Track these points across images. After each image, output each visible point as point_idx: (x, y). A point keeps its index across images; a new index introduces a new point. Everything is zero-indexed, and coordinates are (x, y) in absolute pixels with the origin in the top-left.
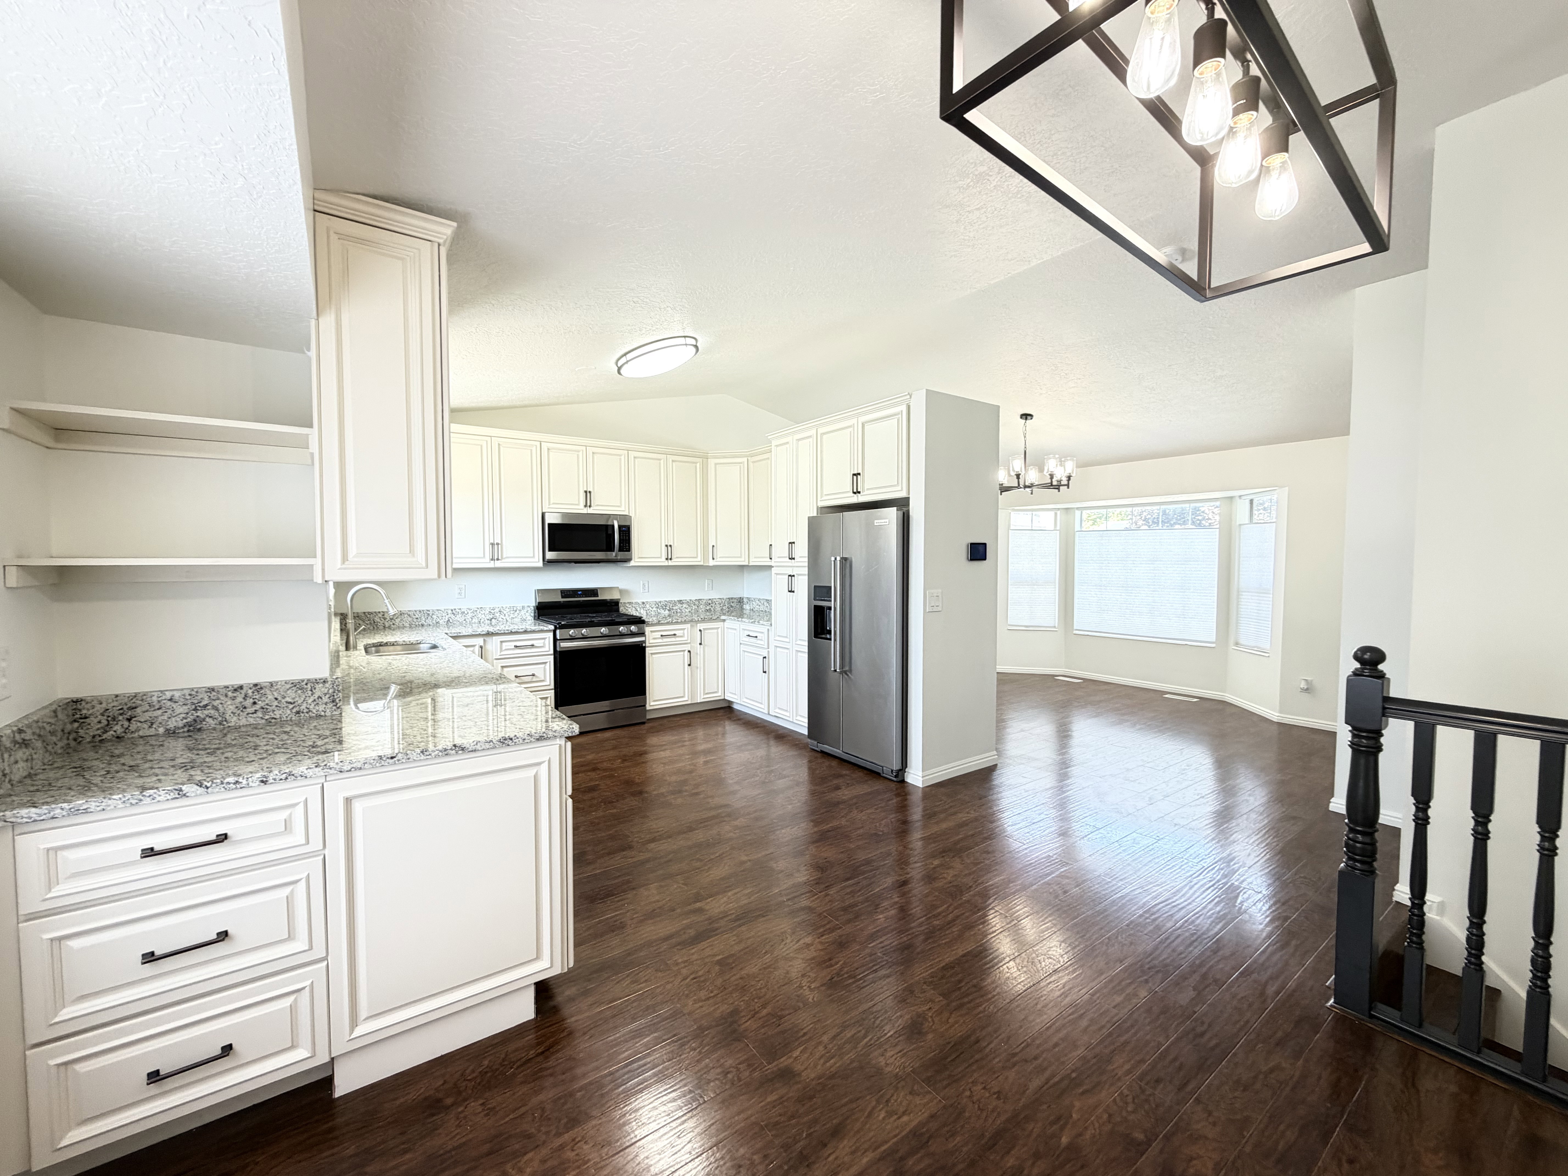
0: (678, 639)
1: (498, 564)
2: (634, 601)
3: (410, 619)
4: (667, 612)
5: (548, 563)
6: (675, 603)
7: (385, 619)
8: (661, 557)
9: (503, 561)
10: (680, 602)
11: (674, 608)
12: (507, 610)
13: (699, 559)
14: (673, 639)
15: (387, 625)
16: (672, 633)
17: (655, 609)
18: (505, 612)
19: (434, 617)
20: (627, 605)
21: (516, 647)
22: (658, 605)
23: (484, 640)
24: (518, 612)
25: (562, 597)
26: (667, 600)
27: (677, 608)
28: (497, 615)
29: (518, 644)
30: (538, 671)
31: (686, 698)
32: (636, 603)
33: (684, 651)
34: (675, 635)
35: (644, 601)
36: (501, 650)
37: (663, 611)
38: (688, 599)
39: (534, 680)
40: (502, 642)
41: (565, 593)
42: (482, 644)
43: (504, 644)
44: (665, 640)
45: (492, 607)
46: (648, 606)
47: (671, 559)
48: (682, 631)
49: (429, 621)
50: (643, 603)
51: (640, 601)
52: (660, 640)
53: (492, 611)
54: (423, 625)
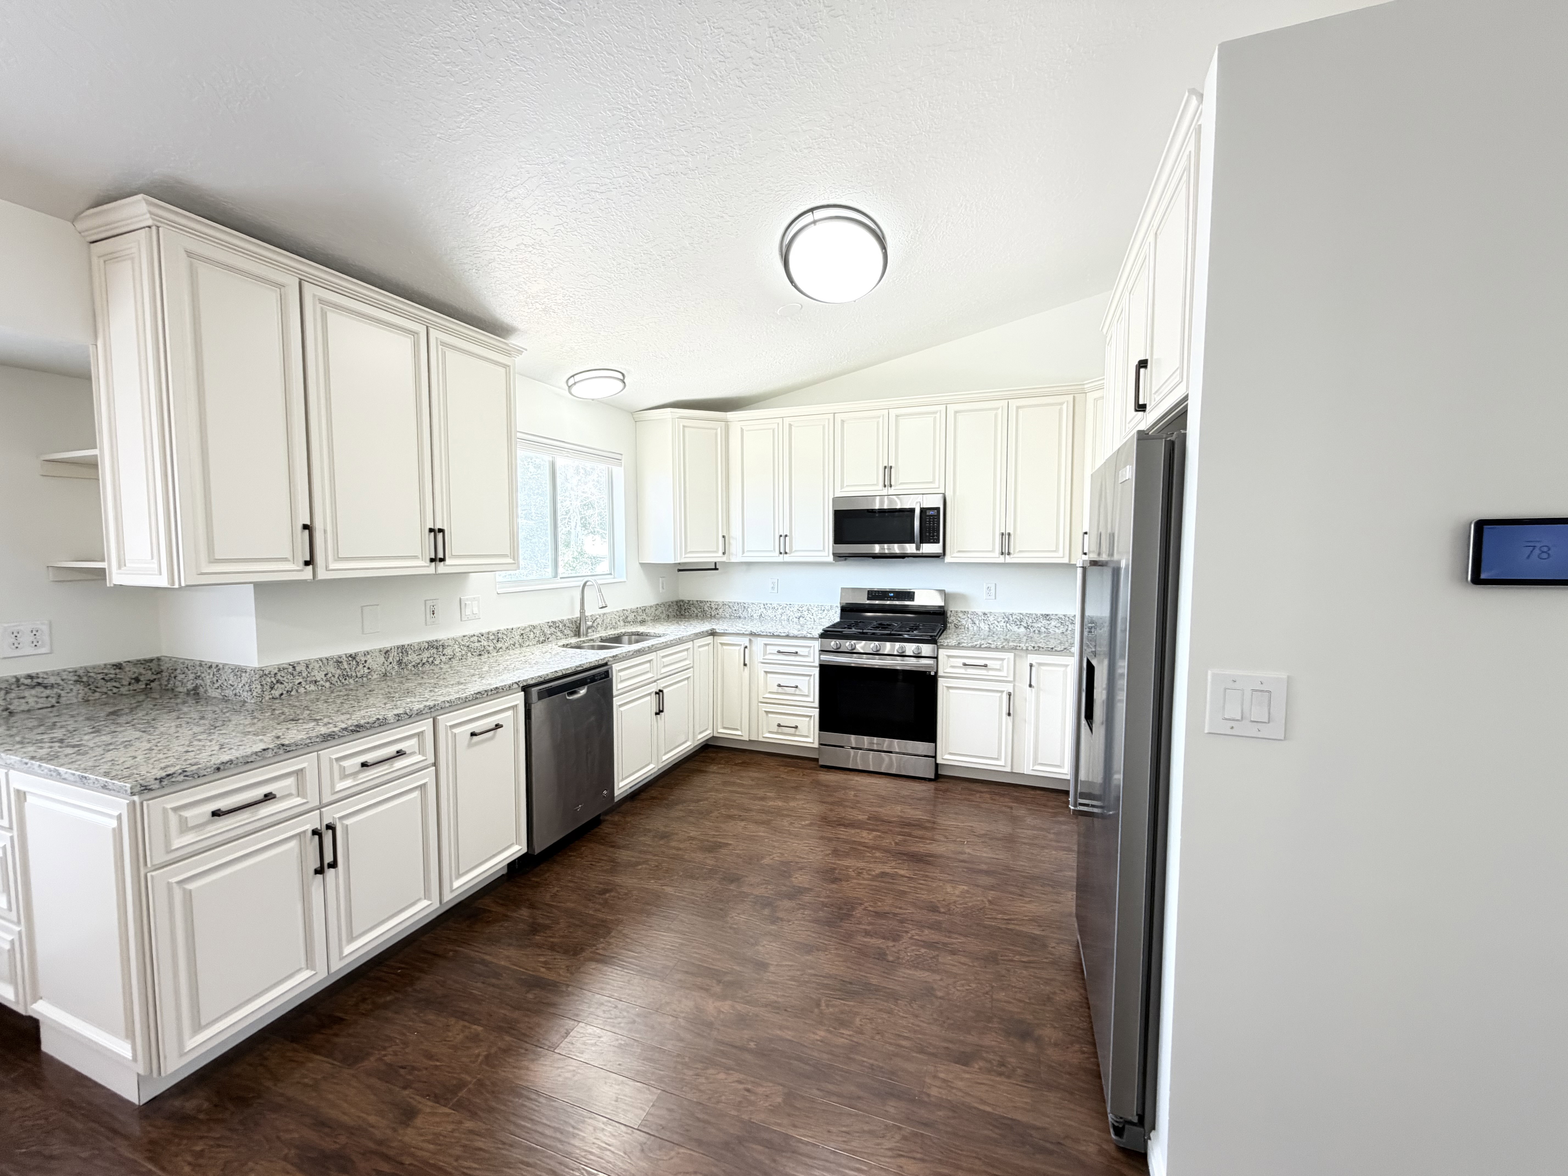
0: (991, 673)
1: (787, 558)
2: (970, 610)
3: (730, 610)
4: (1022, 630)
5: (838, 556)
6: (1037, 618)
7: (712, 608)
8: (993, 551)
9: (792, 555)
10: (1046, 616)
11: (1035, 625)
12: (815, 608)
13: (1060, 554)
14: (983, 672)
15: (713, 614)
16: (982, 662)
17: (1002, 624)
18: (813, 611)
19: (749, 610)
20: (961, 615)
21: (779, 652)
22: (1007, 618)
23: (750, 640)
24: (826, 611)
25: (869, 599)
26: (1024, 612)
27: (1039, 625)
28: (806, 613)
29: (782, 649)
30: (802, 682)
31: (1002, 763)
32: (973, 613)
33: (1002, 692)
34: (986, 666)
35: (986, 611)
36: (765, 654)
37: (1015, 628)
38: (1060, 612)
39: (797, 693)
40: (766, 645)
41: (873, 594)
42: (747, 644)
43: (768, 647)
44: (971, 671)
45: (800, 604)
46: (991, 618)
47: (1009, 554)
48: (1000, 662)
49: (745, 614)
50: (985, 614)
51: (979, 611)
52: (962, 671)
53: (800, 609)
54: (740, 617)
